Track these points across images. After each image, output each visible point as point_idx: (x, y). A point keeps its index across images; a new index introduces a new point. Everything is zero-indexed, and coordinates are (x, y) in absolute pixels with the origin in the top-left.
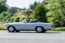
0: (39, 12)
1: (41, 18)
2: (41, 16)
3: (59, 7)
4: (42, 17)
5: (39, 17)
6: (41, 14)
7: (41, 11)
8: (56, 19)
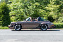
1: (4, 17)
2: (4, 15)
3: (22, 7)
5: (3, 16)
6: (4, 13)
7: (4, 10)
8: (18, 18)
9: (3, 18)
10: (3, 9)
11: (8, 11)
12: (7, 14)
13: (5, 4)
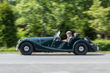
0: (3, 18)
4: (9, 27)
5: (4, 27)
6: (6, 21)
9: (3, 31)
10: (4, 13)
11: (13, 18)
12: (11, 24)
13: (7, 5)
